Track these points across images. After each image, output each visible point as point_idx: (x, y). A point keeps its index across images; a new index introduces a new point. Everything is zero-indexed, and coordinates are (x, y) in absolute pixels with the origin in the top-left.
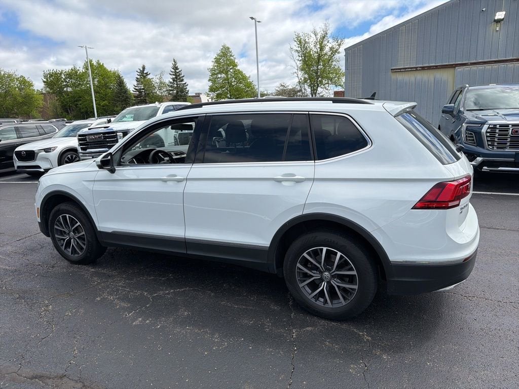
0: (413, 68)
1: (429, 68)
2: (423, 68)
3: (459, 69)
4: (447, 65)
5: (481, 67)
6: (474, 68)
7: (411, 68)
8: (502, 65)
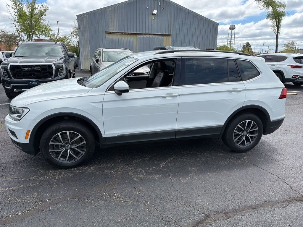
0: (117, 32)
1: (125, 34)
2: (122, 33)
3: (139, 36)
4: (133, 33)
5: (148, 36)
6: (145, 36)
7: (116, 32)
8: (156, 36)
